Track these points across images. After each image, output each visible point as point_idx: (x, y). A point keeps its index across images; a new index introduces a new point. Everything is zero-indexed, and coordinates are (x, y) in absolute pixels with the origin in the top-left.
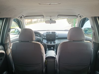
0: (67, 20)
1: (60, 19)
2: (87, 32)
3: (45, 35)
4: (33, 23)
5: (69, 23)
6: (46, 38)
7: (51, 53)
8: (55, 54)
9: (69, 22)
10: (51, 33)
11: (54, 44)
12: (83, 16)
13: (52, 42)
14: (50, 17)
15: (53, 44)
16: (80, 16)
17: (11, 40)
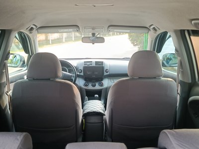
0: (130, 36)
1: (113, 34)
2: (170, 62)
3: (82, 68)
4: (50, 44)
5: (133, 43)
6: (82, 74)
7: (95, 105)
8: (102, 106)
9: (134, 41)
10: (94, 65)
11: (101, 88)
12: (159, 29)
13: (97, 84)
14: (93, 29)
15: (97, 87)
16: (154, 28)
17: (9, 77)
